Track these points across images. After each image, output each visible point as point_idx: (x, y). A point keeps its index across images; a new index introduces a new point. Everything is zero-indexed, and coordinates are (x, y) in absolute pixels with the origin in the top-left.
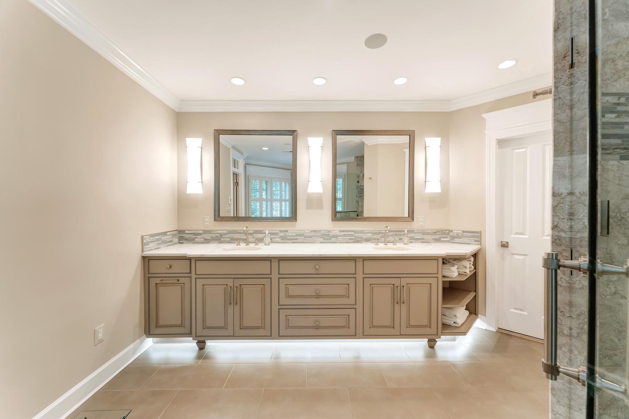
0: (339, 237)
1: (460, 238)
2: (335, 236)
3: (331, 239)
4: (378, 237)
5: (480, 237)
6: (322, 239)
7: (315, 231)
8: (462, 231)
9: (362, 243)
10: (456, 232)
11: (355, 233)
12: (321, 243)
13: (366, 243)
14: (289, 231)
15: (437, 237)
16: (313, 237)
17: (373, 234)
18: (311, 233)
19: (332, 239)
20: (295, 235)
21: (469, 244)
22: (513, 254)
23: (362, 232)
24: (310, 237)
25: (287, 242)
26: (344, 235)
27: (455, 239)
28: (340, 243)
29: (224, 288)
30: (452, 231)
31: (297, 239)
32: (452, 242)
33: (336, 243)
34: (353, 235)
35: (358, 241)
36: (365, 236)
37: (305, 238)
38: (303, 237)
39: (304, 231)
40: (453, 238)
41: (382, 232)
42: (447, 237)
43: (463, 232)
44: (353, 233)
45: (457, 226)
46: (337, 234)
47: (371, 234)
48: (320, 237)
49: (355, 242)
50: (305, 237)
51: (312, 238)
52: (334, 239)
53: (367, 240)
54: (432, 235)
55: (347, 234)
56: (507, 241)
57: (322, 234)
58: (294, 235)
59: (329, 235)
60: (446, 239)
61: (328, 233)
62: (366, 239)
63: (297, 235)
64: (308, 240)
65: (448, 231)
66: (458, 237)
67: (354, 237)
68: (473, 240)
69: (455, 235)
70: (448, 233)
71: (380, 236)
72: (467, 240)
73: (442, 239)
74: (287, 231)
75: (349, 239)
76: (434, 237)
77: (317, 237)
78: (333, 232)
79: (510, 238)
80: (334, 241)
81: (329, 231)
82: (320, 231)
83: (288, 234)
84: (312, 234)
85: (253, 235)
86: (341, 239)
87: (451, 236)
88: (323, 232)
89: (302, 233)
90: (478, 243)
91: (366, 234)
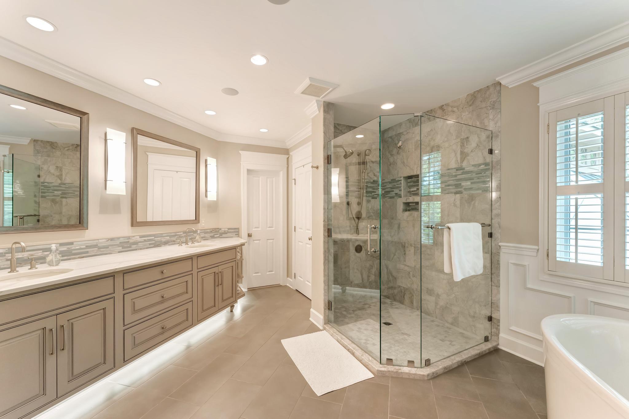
0: (139, 244)
1: (226, 233)
2: (136, 243)
3: (130, 247)
4: (174, 239)
5: (238, 232)
6: (121, 248)
7: (112, 239)
8: (227, 228)
9: (161, 246)
10: (223, 229)
11: (155, 238)
12: (119, 252)
13: (165, 246)
14: (75, 243)
15: (212, 234)
16: (110, 247)
17: (171, 236)
18: (107, 242)
19: (132, 246)
20: (84, 247)
21: (232, 237)
22: (254, 240)
23: (161, 235)
24: (107, 247)
25: (72, 258)
26: (145, 240)
27: (223, 235)
28: (141, 249)
29: (38, 334)
30: (221, 229)
31: (87, 252)
32: (221, 238)
33: (136, 250)
34: (154, 239)
35: (158, 245)
36: (164, 240)
37: (98, 249)
38: (97, 249)
39: (97, 241)
40: (221, 234)
41: (177, 234)
42: (217, 234)
43: (228, 230)
44: (153, 238)
45: (224, 225)
46: (137, 240)
47: (169, 237)
48: (118, 246)
49: (155, 247)
50: (100, 248)
51: (108, 248)
52: (134, 247)
53: (166, 243)
54: (209, 233)
55: (148, 239)
56: (251, 233)
57: (120, 243)
58: (82, 247)
59: (128, 242)
60: (217, 236)
61: (127, 240)
62: (164, 242)
63: (87, 247)
64: (103, 251)
65: (218, 230)
66: (225, 233)
67: (153, 242)
68: (235, 235)
69: (223, 232)
70: (219, 231)
71: (176, 238)
72: (231, 235)
73: (215, 236)
74: (72, 243)
75: (150, 244)
76: (211, 235)
77: (114, 247)
78: (133, 238)
79: (253, 231)
80: (135, 248)
81: (129, 238)
82: (118, 238)
83: (73, 247)
84: (109, 243)
85: (5, 256)
86: (142, 245)
87: (220, 233)
88: (122, 240)
89: (95, 244)
90: (237, 236)
91: (165, 237)
